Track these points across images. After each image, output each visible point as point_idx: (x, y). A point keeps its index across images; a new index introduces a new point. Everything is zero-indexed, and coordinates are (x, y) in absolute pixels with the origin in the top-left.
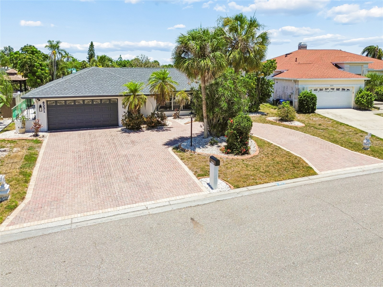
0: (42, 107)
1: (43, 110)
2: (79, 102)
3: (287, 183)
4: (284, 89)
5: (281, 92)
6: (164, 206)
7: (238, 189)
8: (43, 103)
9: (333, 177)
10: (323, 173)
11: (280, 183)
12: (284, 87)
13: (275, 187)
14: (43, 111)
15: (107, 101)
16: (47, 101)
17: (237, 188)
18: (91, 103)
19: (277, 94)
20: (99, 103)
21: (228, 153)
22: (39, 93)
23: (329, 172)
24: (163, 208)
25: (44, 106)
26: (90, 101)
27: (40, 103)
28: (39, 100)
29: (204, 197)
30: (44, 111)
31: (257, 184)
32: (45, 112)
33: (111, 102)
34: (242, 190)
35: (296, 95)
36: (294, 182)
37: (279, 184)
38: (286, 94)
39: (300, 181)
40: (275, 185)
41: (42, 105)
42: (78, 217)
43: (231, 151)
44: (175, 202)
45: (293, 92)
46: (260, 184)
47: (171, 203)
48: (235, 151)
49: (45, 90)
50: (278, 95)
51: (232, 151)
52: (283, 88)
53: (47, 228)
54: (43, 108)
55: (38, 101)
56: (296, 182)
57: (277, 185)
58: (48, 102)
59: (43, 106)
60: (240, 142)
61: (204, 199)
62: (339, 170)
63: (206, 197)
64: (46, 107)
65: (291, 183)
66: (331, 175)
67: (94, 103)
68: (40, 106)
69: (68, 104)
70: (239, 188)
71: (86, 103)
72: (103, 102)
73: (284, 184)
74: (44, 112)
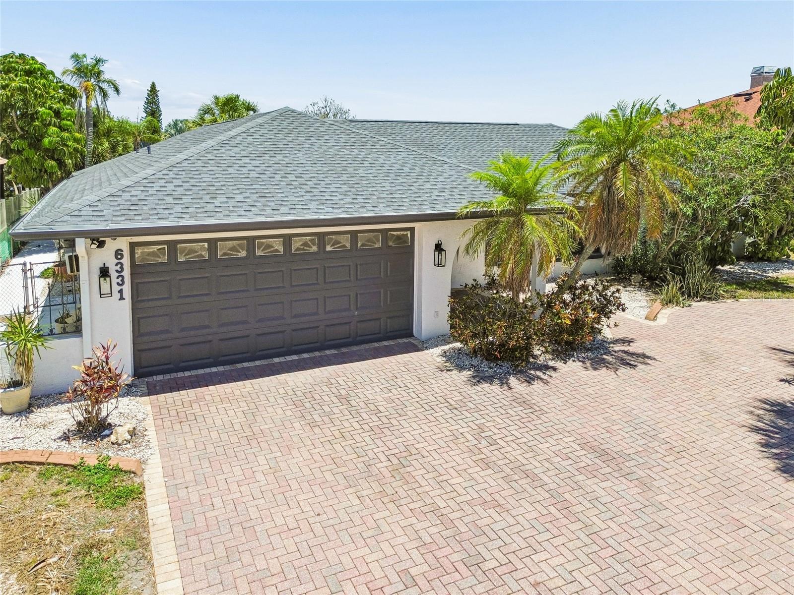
0: (114, 274)
1: (116, 288)
2: (269, 246)
8: (118, 254)
14: (117, 295)
15: (376, 238)
16: (133, 246)
18: (315, 249)
20: (344, 246)
22: (100, 208)
25: (122, 268)
26: (311, 240)
28: (101, 244)
30: (121, 291)
32: (126, 295)
33: (390, 244)
41: (111, 264)
49: (126, 196)
54: (115, 281)
55: (94, 246)
58: (139, 251)
59: (118, 268)
64: (127, 273)
67: (329, 248)
68: (104, 272)
69: (225, 254)
71: (298, 249)
72: (359, 244)
74: (122, 298)
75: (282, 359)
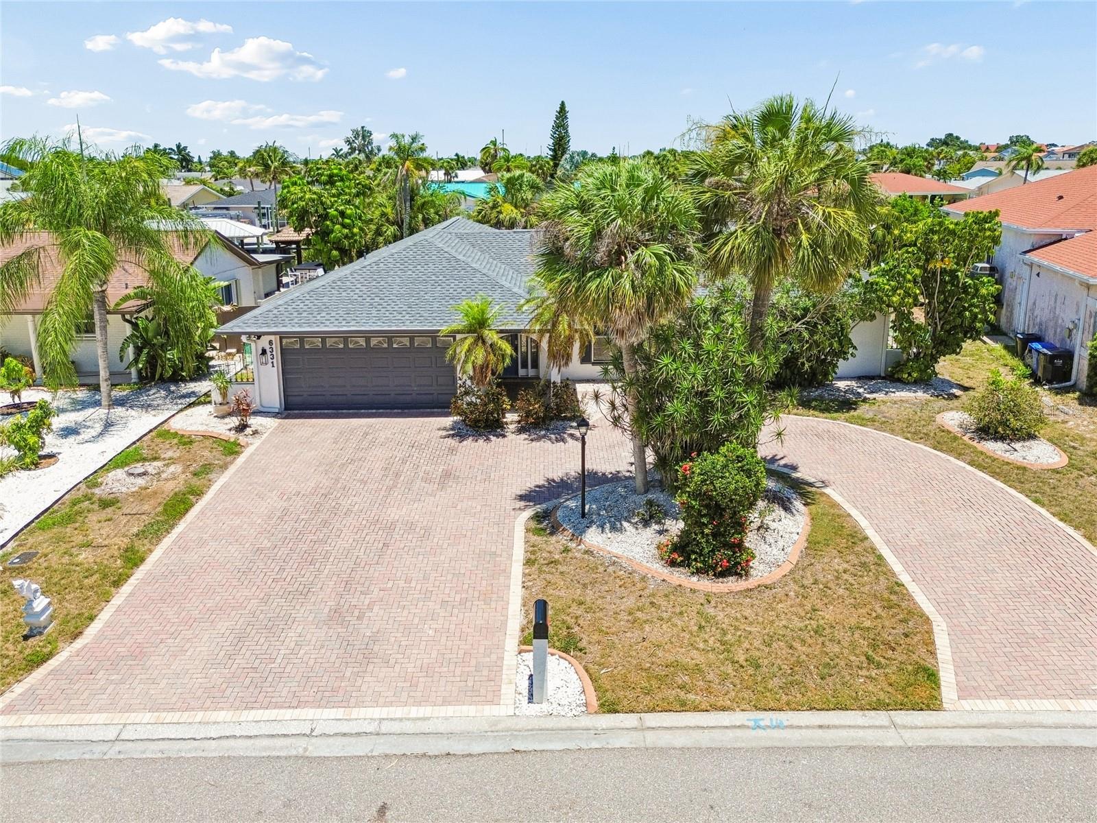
0: (269, 353)
1: (270, 361)
2: (357, 342)
3: (796, 723)
4: (1055, 302)
5: (1047, 311)
6: (358, 734)
7: (608, 716)
8: (271, 342)
9: (997, 732)
10: (967, 705)
11: (767, 718)
12: (1057, 295)
13: (739, 732)
14: (271, 365)
15: (428, 341)
16: (281, 338)
17: (609, 712)
18: (385, 345)
19: (1035, 314)
20: (405, 343)
21: (673, 564)
22: (259, 318)
23: (1000, 704)
24: (353, 740)
25: (273, 350)
26: (384, 340)
27: (264, 342)
28: (260, 339)
29: (487, 728)
30: (273, 363)
31: (684, 707)
32: (275, 365)
33: (438, 345)
34: (618, 725)
35: (1086, 333)
36: (821, 727)
37: (762, 723)
38: (1060, 321)
39: (848, 723)
40: (747, 723)
41: (267, 348)
42: (142, 724)
43: (682, 559)
44: (396, 727)
45: (1079, 320)
46: (696, 709)
47: (385, 728)
48: (695, 560)
49: (276, 311)
50: (1038, 320)
51: (689, 558)
52: (1053, 299)
53: (63, 740)
54: (270, 357)
55: (255, 339)
56: (828, 727)
57: (751, 724)
58: (284, 341)
59: (271, 350)
60: (714, 535)
61: (482, 736)
62: (1048, 704)
63: (493, 728)
64: (277, 353)
65: (807, 727)
66: (994, 721)
67: (395, 346)
68: (264, 352)
69: (331, 346)
70: (616, 712)
71: (375, 345)
72: (415, 343)
73: (778, 727)
74: (273, 366)
75: (366, 411)
